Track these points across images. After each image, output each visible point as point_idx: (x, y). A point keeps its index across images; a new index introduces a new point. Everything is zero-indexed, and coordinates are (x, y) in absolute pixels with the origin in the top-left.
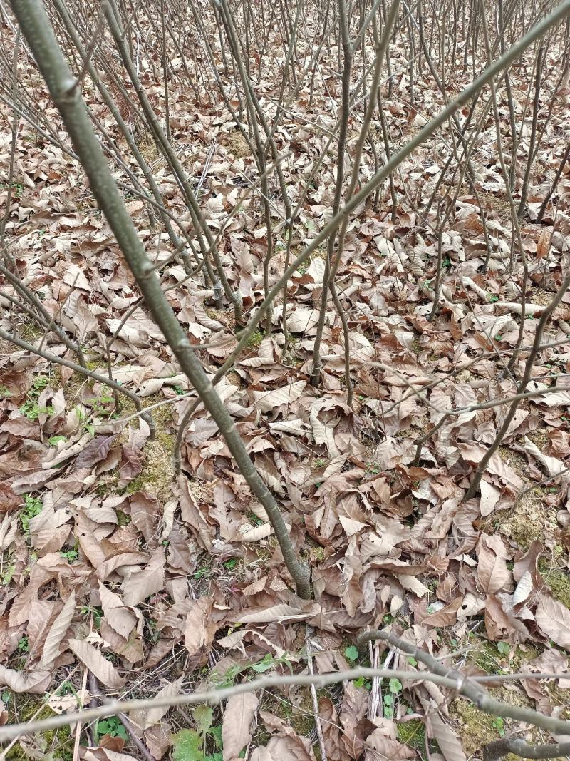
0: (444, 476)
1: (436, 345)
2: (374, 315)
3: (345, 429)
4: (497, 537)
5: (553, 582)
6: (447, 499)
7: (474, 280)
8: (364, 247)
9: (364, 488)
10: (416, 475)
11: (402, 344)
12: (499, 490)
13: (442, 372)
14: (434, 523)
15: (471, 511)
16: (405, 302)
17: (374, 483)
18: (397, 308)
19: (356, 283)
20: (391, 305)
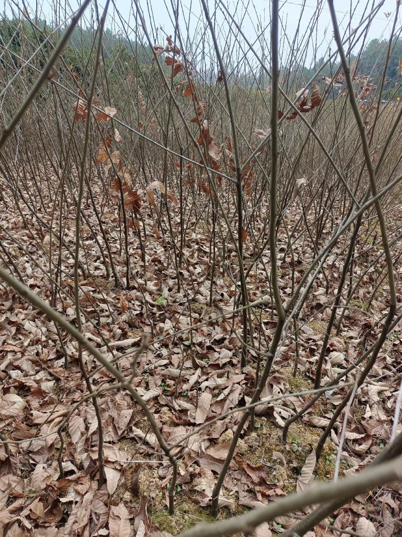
1: (71, 385)
2: (24, 376)
3: (6, 472)
4: (122, 505)
6: (86, 493)
9: (26, 512)
10: (63, 485)
11: (47, 391)
12: (120, 470)
13: (76, 402)
15: (103, 495)
17: (32, 506)
18: (41, 367)
19: (10, 356)
20: (37, 366)
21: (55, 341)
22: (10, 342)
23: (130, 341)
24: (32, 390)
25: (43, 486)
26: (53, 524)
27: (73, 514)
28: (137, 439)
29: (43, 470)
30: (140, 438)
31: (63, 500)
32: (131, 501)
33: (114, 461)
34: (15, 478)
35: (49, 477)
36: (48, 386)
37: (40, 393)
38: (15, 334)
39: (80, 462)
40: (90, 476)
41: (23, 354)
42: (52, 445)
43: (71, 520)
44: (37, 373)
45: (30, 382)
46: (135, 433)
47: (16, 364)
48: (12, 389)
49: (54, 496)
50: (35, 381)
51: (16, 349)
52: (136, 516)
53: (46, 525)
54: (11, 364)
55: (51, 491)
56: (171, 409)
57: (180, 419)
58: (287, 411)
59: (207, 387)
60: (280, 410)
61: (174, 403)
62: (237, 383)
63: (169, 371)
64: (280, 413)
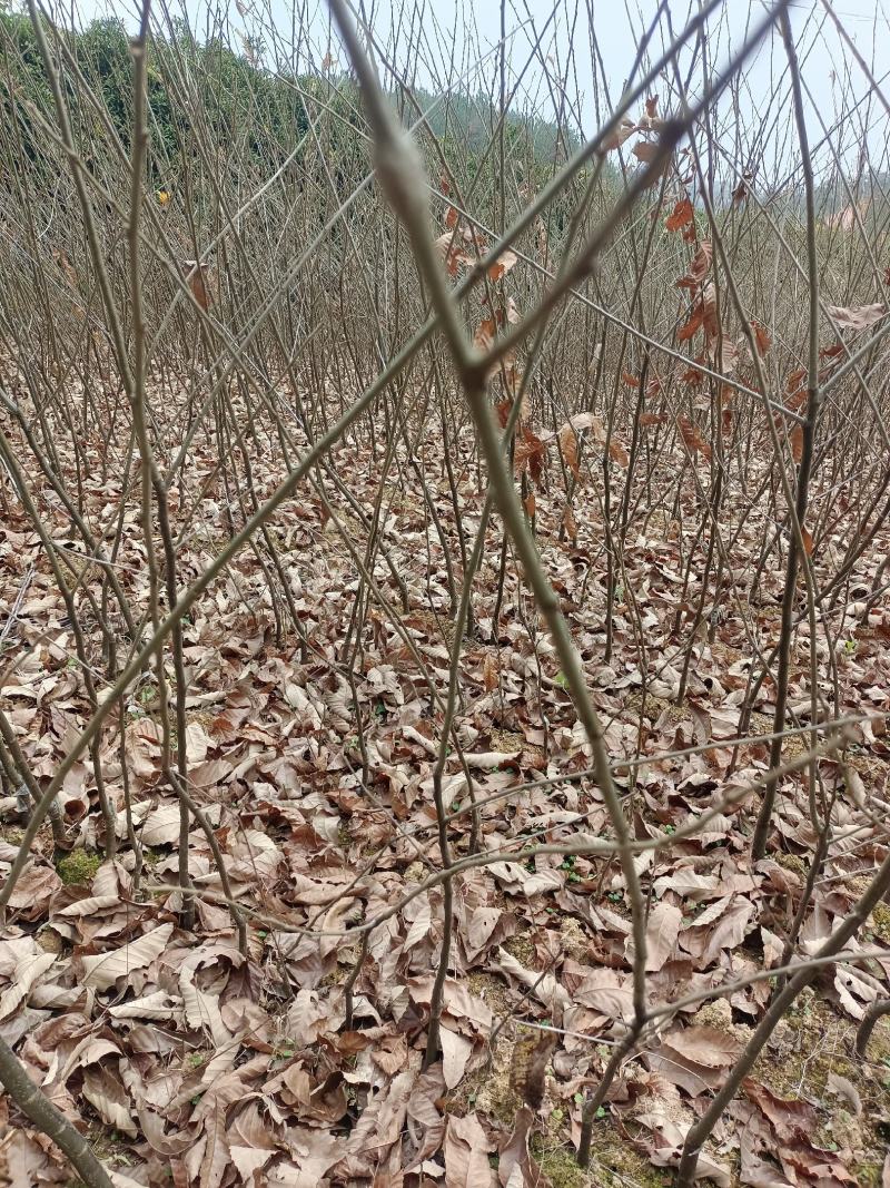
0: (390, 1036)
1: (373, 831)
2: (281, 798)
3: (238, 992)
4: (472, 1118)
5: (555, 1171)
6: (397, 1073)
7: (417, 729)
8: (263, 699)
9: (272, 1086)
10: (349, 1044)
11: (323, 837)
12: (470, 1040)
13: (382, 870)
14: (380, 1119)
15: (433, 1085)
16: (324, 774)
17: (286, 1076)
18: (314, 784)
19: (254, 754)
20: (306, 780)
21: (340, 733)
22: (256, 724)
23: (495, 757)
24: (295, 829)
25: (311, 1038)
26: (325, 1125)
27: (369, 1114)
28: (508, 976)
29: (311, 1004)
30: (516, 978)
31: (350, 1078)
32: (492, 1114)
33: (458, 1015)
34: (255, 1009)
35: (322, 1021)
36: (327, 825)
37: (310, 838)
38: (266, 709)
39: (386, 1002)
40: (408, 1037)
41: (279, 752)
42: (333, 954)
43: (363, 1125)
44: (305, 793)
45: (292, 812)
46: (503, 964)
47: (266, 769)
48: (258, 821)
49: (331, 1064)
50: (303, 811)
51: (268, 739)
52: (504, 1150)
53: (312, 1123)
54: (255, 768)
55: (326, 1052)
56: (586, 925)
57: (605, 951)
58: (867, 983)
59: (669, 890)
60: (849, 976)
61: (593, 913)
62: (743, 894)
63: (582, 838)
64: (849, 983)
